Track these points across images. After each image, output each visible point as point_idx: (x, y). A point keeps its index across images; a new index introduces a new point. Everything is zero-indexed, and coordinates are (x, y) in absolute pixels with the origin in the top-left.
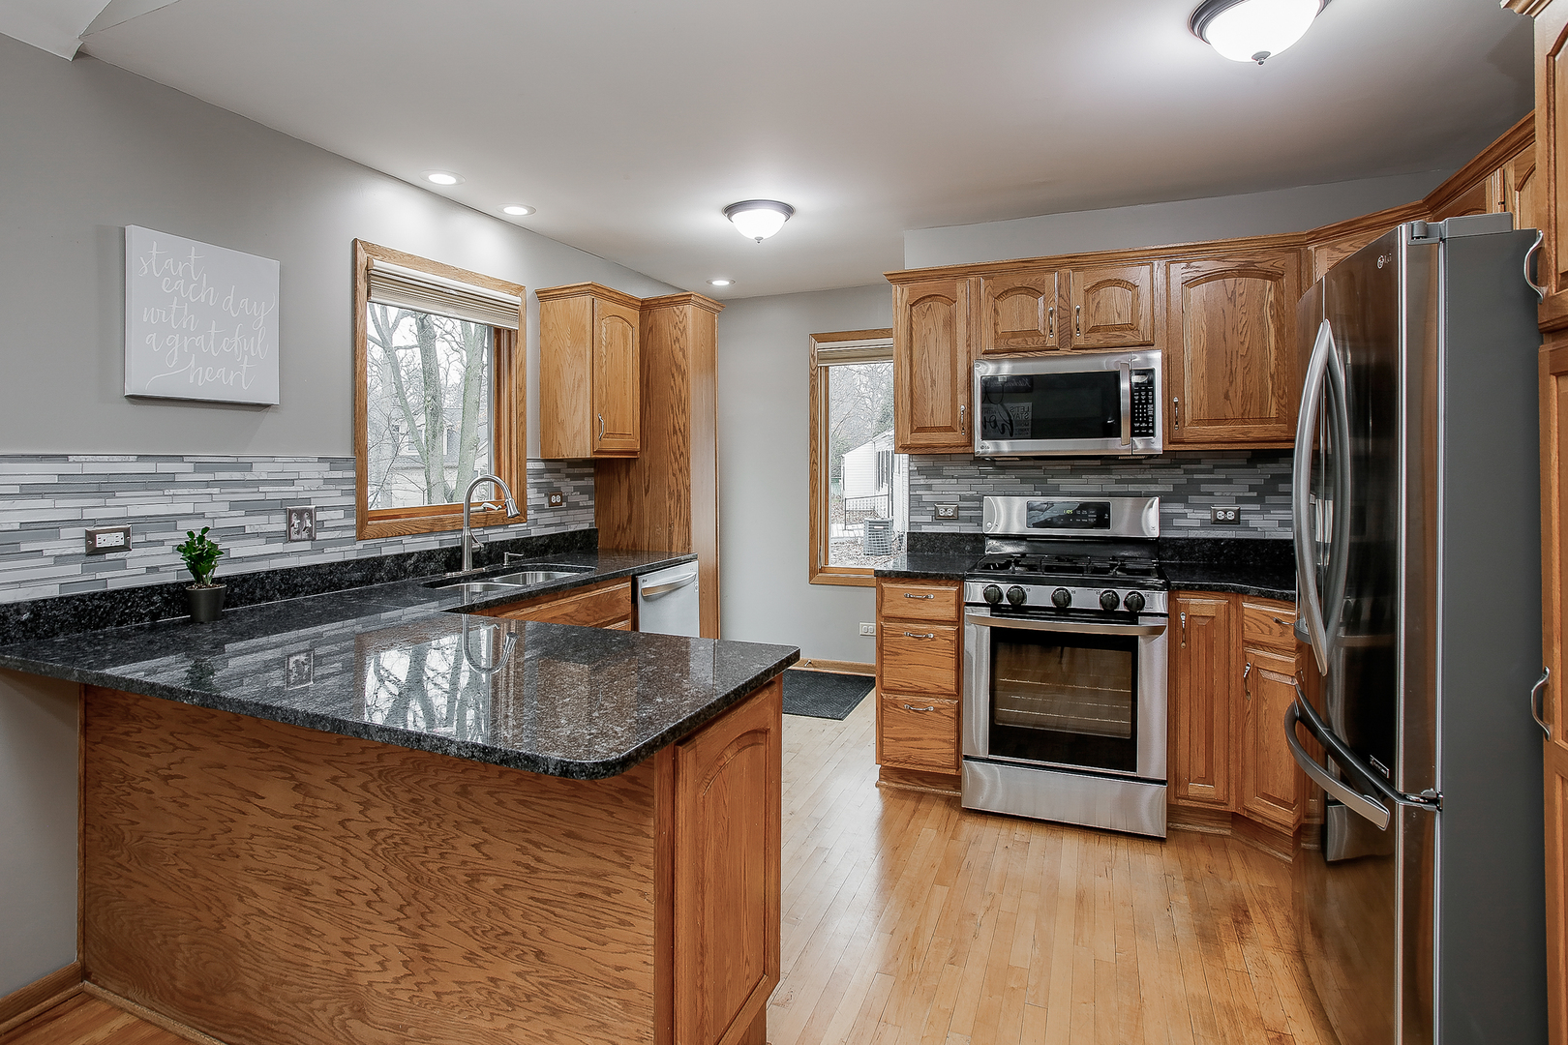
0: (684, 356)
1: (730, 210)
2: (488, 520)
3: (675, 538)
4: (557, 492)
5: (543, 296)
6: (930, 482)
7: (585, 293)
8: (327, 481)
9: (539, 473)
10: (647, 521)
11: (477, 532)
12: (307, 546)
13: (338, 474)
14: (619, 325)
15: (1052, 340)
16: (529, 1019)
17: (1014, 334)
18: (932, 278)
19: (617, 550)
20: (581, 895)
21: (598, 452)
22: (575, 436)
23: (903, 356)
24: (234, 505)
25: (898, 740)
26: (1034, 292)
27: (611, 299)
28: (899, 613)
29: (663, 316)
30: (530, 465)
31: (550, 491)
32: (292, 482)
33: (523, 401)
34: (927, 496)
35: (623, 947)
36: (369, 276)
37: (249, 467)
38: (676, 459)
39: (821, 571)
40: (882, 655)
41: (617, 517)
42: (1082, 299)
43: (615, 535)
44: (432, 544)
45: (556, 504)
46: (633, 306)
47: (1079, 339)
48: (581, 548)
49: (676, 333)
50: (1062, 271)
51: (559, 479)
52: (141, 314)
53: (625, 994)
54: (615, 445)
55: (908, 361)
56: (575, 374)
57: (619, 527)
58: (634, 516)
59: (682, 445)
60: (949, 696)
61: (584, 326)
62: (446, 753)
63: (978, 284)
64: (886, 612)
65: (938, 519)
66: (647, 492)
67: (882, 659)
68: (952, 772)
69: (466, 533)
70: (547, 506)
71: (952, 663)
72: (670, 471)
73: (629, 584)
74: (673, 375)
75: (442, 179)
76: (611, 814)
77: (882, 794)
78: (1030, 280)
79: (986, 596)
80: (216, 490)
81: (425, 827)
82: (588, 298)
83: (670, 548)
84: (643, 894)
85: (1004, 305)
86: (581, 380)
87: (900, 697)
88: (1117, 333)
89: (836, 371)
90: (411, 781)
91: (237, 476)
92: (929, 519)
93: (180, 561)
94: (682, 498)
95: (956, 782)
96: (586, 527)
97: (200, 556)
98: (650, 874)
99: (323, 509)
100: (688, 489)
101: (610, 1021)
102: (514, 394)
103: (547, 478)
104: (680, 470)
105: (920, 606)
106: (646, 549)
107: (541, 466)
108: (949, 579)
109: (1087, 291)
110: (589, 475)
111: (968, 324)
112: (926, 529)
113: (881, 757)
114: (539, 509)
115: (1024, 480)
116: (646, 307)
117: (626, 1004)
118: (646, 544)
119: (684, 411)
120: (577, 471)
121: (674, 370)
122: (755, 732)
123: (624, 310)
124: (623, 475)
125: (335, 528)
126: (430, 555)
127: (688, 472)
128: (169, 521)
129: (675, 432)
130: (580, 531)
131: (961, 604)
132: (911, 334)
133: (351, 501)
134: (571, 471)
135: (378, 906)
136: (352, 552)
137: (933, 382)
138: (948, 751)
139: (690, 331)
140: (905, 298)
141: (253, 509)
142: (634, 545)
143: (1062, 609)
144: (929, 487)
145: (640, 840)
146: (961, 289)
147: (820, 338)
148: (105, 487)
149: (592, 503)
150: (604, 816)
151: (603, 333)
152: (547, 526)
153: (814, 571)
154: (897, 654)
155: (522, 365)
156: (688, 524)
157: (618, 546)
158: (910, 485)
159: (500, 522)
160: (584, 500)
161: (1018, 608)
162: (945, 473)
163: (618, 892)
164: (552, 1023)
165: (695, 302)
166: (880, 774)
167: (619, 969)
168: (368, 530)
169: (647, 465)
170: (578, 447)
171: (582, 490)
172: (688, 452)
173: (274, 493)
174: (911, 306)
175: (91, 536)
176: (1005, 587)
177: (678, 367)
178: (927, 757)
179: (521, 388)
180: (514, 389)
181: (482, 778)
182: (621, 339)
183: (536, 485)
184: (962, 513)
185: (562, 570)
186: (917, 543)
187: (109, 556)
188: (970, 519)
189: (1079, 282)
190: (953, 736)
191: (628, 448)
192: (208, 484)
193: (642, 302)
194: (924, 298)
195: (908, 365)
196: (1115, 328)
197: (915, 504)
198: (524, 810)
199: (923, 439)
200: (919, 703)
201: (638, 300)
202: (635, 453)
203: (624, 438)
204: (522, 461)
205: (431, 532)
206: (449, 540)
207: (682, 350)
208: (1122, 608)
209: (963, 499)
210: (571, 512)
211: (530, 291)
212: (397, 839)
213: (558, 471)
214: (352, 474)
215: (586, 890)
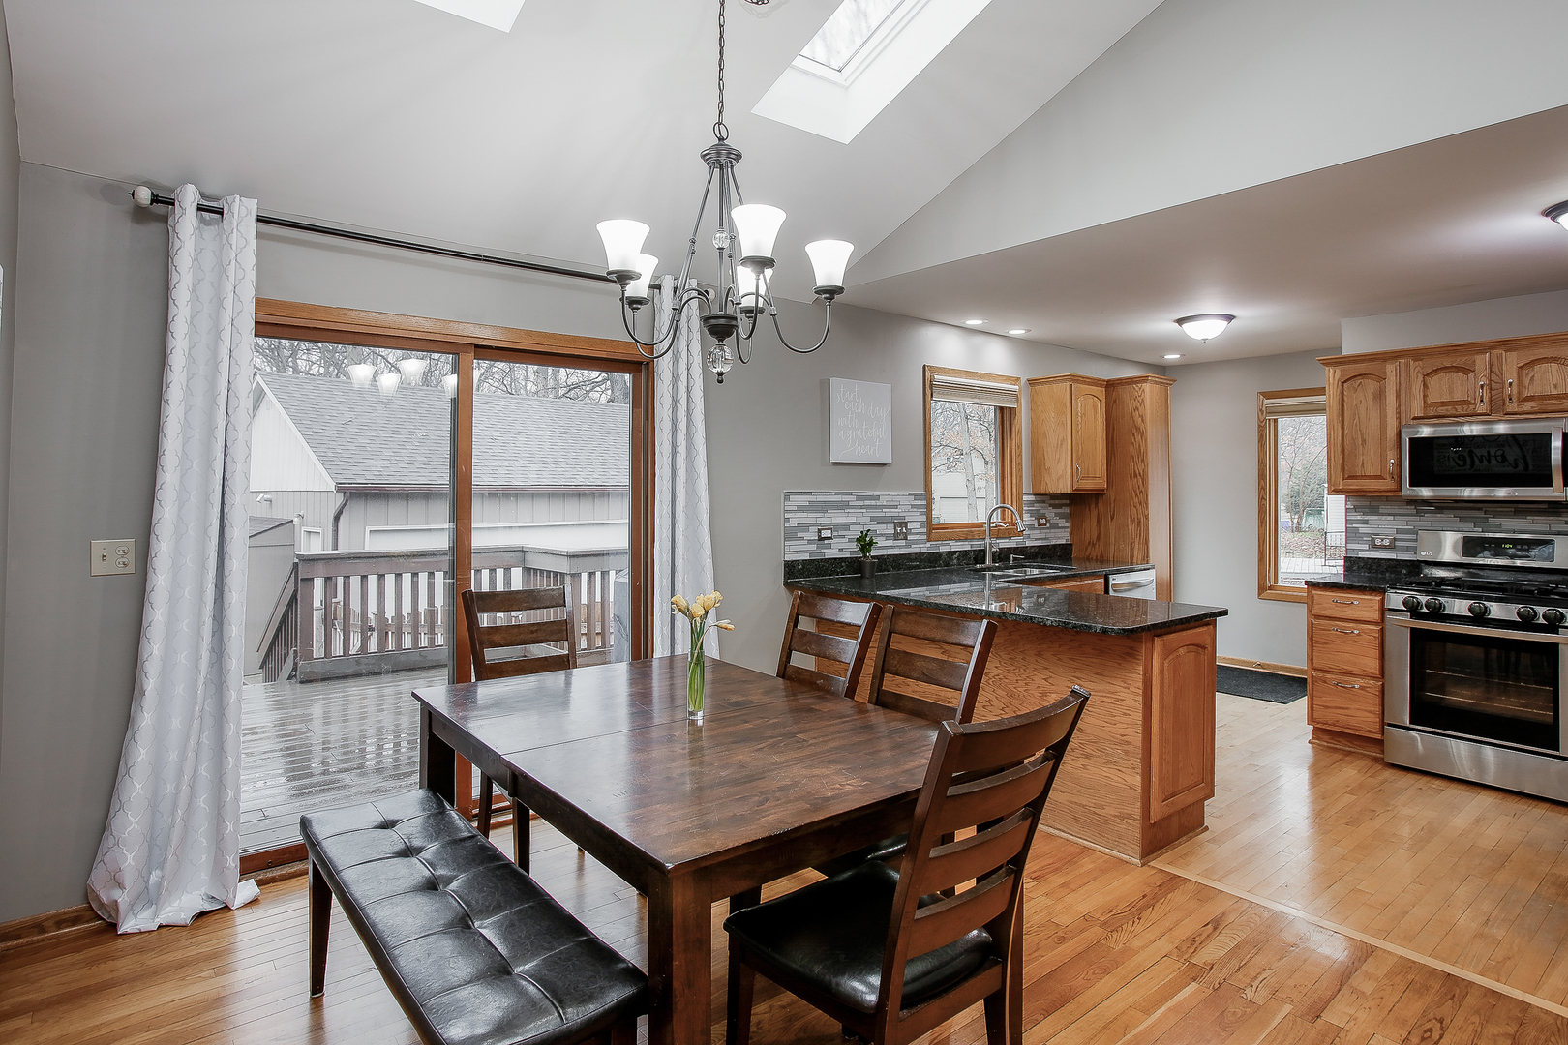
0: (1143, 421)
1: (1180, 321)
2: (999, 534)
3: (1136, 554)
4: (1043, 516)
5: (1032, 383)
6: (1366, 518)
7: (1065, 381)
8: (913, 506)
9: (1031, 503)
10: (1112, 539)
11: (994, 541)
12: (903, 542)
13: (918, 503)
14: (1090, 400)
15: (1482, 408)
16: (1073, 760)
17: (1443, 404)
18: (1363, 361)
19: (1088, 559)
20: (1103, 702)
21: (1076, 490)
22: (1058, 480)
23: (1335, 421)
24: (872, 519)
25: (1326, 707)
26: (1465, 370)
27: (1085, 383)
28: (1328, 613)
29: (1125, 393)
30: (1025, 498)
31: (1039, 516)
32: (896, 507)
33: (1020, 455)
34: (1363, 529)
35: (1125, 726)
36: (931, 386)
37: (877, 498)
38: (1136, 495)
39: (1270, 588)
40: (1312, 644)
41: (1088, 536)
42: (1515, 375)
43: (1087, 549)
44: (966, 546)
45: (1043, 525)
46: (1101, 386)
47: (1512, 406)
48: (1060, 556)
49: (1136, 404)
50: (1495, 352)
51: (1044, 508)
52: (838, 421)
53: (1126, 747)
54: (1088, 484)
55: (1340, 425)
56: (1057, 435)
57: (1089, 543)
58: (1102, 536)
59: (1141, 485)
60: (1374, 678)
61: (1065, 403)
62: (1045, 625)
63: (1408, 365)
64: (1314, 612)
65: (1374, 546)
66: (1112, 518)
67: (1313, 646)
68: (1378, 737)
69: (988, 541)
70: (1036, 526)
71: (1376, 653)
72: (1132, 504)
73: (1102, 580)
74: (1134, 435)
75: (974, 322)
76: (1120, 664)
77: (1313, 748)
78: (1460, 361)
79: (1405, 603)
80: (865, 510)
81: (1017, 671)
82: (1068, 384)
83: (1132, 559)
84: (1136, 701)
85: (1433, 381)
86: (1063, 441)
87: (1329, 676)
88: (1553, 401)
89: (1283, 421)
90: (1010, 649)
91: (873, 503)
92: (1366, 547)
93: (854, 547)
94: (1142, 524)
95: (1380, 743)
96: (1064, 542)
97: (865, 543)
98: (1141, 692)
99: (910, 522)
100: (1147, 517)
101: (1118, 760)
102: (1014, 451)
103: (1037, 507)
104: (1140, 504)
105: (1347, 609)
106: (1112, 559)
107: (1032, 498)
108: (1373, 590)
109: (1521, 367)
110: (1065, 505)
111: (1398, 396)
112: (1361, 555)
113: (1311, 720)
114: (1031, 527)
115: (1462, 519)
116: (1110, 386)
117: (1126, 752)
118: (1112, 556)
119: (1143, 460)
120: (1057, 502)
121: (1134, 431)
122: (1198, 646)
123: (1095, 390)
124: (1093, 506)
125: (917, 534)
126: (965, 553)
127: (1147, 504)
128: (846, 526)
129: (1136, 476)
130: (1060, 545)
131: (1383, 610)
132: (1343, 406)
133: (924, 518)
134: (1052, 502)
135: (990, 708)
136: (923, 548)
137: (1364, 441)
138: (1373, 720)
139: (1147, 403)
140: (1337, 376)
141: (880, 521)
142: (1102, 556)
143: (1479, 618)
144: (1366, 522)
145: (1135, 676)
146: (1390, 369)
147: (1268, 395)
148: (823, 507)
149: (1067, 525)
150: (1116, 665)
151: (1079, 408)
152: (1036, 539)
153: (1263, 589)
154: (1326, 643)
155: (1020, 431)
156: (1147, 542)
157: (1088, 557)
158: (1347, 520)
159: (1006, 535)
160: (1062, 523)
161: (1436, 613)
162: (1381, 511)
163: (1122, 700)
164: (1085, 761)
165: (1151, 381)
166: (1313, 734)
167: (1122, 736)
168: (933, 535)
169: (1113, 499)
170: (1061, 486)
171: (1061, 515)
172: (1146, 491)
173: (889, 512)
174: (1343, 383)
175: (819, 531)
176: (1423, 599)
177: (1138, 429)
178: (1353, 722)
179: (1020, 447)
180: (1014, 447)
181: (1050, 648)
182: (1092, 411)
183: (1028, 511)
184: (1398, 543)
185: (1049, 568)
186: (1352, 564)
187: (826, 542)
188: (1408, 549)
189: (1511, 362)
190: (1378, 709)
191: (1098, 487)
192: (862, 507)
193: (1108, 381)
194: (1355, 377)
195: (1340, 430)
196: (1551, 397)
197: (1351, 534)
198: (1072, 662)
199: (1354, 484)
200: (1347, 682)
201: (1104, 381)
202: (1103, 490)
203: (1096, 477)
204: (1020, 495)
205: (966, 539)
206: (977, 545)
207: (1141, 416)
208: (1542, 621)
209: (1398, 531)
210: (1052, 531)
211: (1023, 381)
212: (1001, 677)
213: (1044, 502)
214: (924, 503)
215: (1105, 699)
